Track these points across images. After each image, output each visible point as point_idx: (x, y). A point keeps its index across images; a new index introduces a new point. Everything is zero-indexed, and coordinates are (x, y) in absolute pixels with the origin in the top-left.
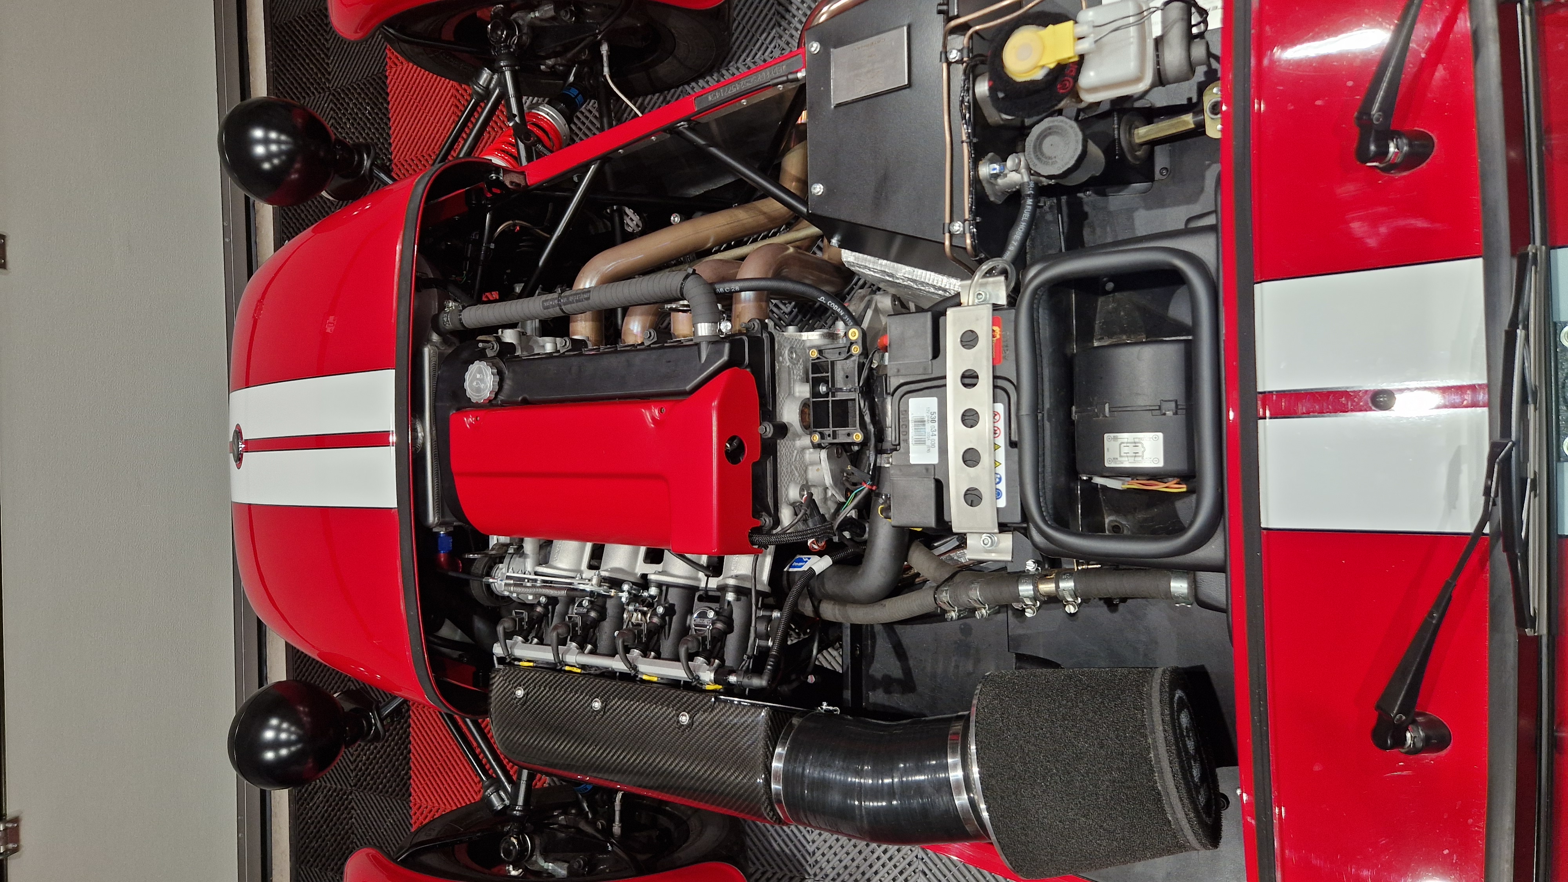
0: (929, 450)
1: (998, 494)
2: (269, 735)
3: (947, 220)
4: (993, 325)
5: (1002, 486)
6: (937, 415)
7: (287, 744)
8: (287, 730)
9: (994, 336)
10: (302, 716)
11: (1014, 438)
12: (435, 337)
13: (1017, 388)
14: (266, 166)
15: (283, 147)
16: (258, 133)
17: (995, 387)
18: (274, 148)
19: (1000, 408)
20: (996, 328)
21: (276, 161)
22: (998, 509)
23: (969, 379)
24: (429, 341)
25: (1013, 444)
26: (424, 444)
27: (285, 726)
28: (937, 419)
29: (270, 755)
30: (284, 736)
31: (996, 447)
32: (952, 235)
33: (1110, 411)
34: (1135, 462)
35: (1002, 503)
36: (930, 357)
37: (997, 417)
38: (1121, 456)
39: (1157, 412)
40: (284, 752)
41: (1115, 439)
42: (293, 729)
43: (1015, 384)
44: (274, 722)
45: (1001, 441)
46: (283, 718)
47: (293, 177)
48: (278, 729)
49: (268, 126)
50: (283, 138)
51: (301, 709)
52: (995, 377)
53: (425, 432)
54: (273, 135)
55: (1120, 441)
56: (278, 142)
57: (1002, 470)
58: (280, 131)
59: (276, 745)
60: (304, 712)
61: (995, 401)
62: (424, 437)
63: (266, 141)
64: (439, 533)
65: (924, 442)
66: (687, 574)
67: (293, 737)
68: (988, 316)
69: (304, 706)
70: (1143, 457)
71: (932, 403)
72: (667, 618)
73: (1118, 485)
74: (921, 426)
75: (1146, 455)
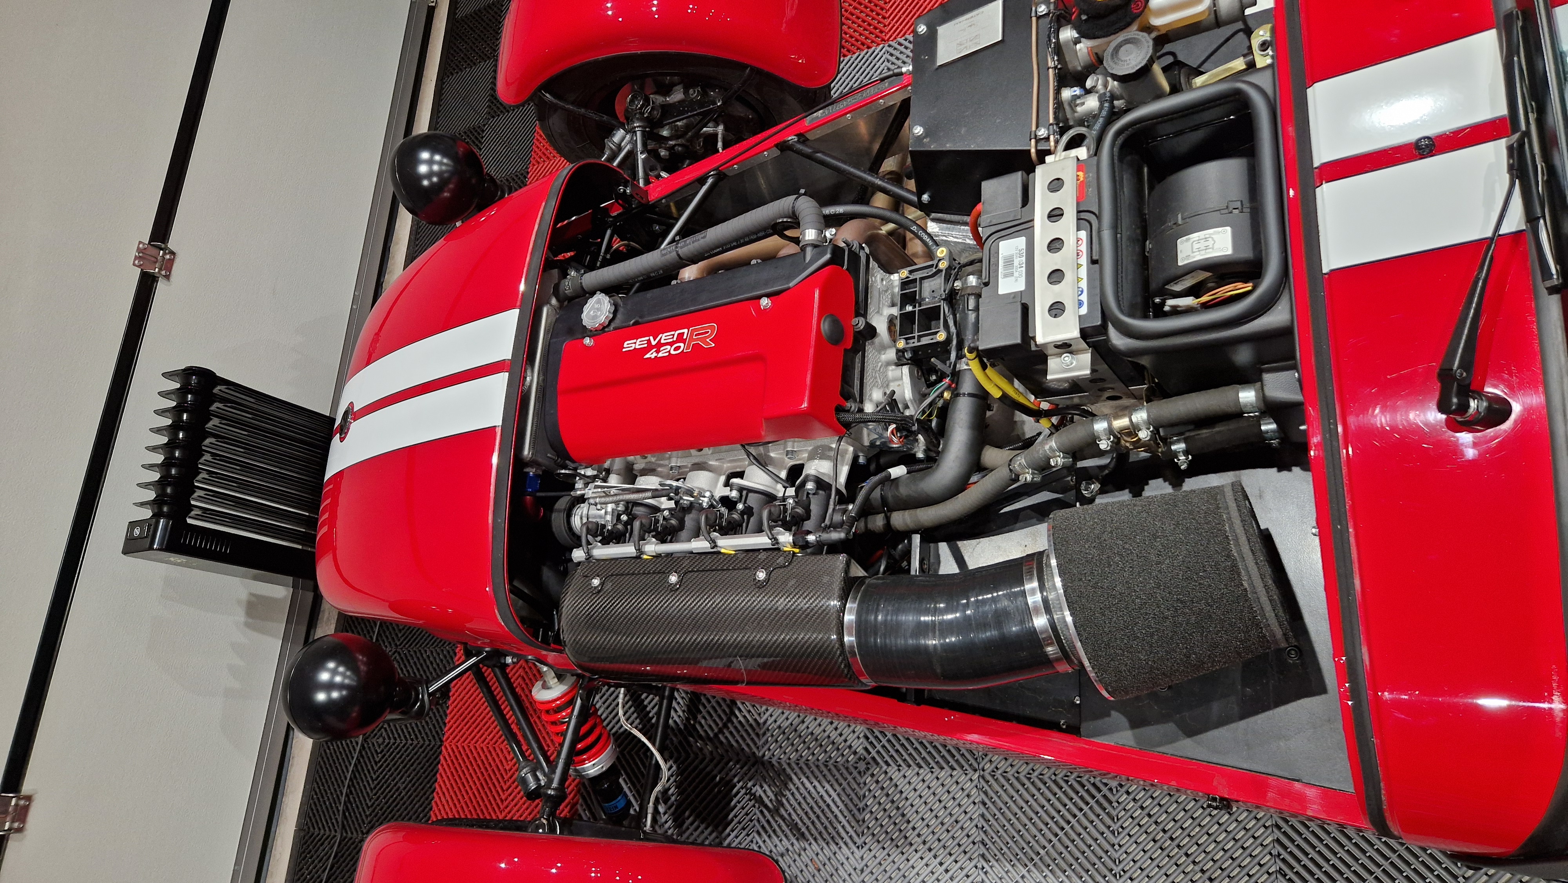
0: (1016, 280)
1: (1080, 304)
2: (324, 676)
3: (1034, 128)
4: (1078, 170)
5: (1084, 297)
6: (1024, 251)
7: (340, 687)
8: (343, 675)
9: (1078, 180)
10: (359, 663)
11: (1095, 258)
12: (554, 301)
13: (1098, 217)
14: (426, 183)
15: (444, 168)
16: (425, 155)
17: (1078, 219)
18: (436, 168)
19: (1083, 234)
20: (1081, 174)
21: (435, 179)
22: (1080, 316)
23: (1055, 215)
24: (548, 302)
25: (1093, 262)
26: (530, 387)
27: (341, 669)
28: (1024, 254)
29: (321, 697)
30: (338, 679)
31: (1079, 266)
32: (1038, 141)
33: (1183, 219)
34: (1206, 253)
35: (1084, 310)
36: (1020, 205)
37: (1080, 242)
38: (1193, 252)
39: (1226, 211)
40: (335, 695)
41: (1188, 240)
42: (348, 673)
43: (1097, 213)
44: (331, 665)
45: (1084, 260)
46: (340, 662)
47: (446, 194)
48: (334, 672)
49: (434, 150)
50: (445, 161)
51: (361, 657)
52: (1079, 212)
53: (533, 379)
54: (437, 158)
55: (1192, 241)
56: (440, 163)
57: (1084, 284)
58: (444, 154)
59: (329, 686)
60: (362, 661)
61: (1078, 229)
62: (532, 381)
63: (430, 162)
64: (528, 473)
65: (1012, 274)
66: (767, 483)
67: (347, 681)
68: (1073, 165)
69: (363, 655)
70: (1213, 248)
71: (1021, 242)
72: (745, 517)
73: (1188, 301)
74: (1009, 262)
75: (1216, 246)
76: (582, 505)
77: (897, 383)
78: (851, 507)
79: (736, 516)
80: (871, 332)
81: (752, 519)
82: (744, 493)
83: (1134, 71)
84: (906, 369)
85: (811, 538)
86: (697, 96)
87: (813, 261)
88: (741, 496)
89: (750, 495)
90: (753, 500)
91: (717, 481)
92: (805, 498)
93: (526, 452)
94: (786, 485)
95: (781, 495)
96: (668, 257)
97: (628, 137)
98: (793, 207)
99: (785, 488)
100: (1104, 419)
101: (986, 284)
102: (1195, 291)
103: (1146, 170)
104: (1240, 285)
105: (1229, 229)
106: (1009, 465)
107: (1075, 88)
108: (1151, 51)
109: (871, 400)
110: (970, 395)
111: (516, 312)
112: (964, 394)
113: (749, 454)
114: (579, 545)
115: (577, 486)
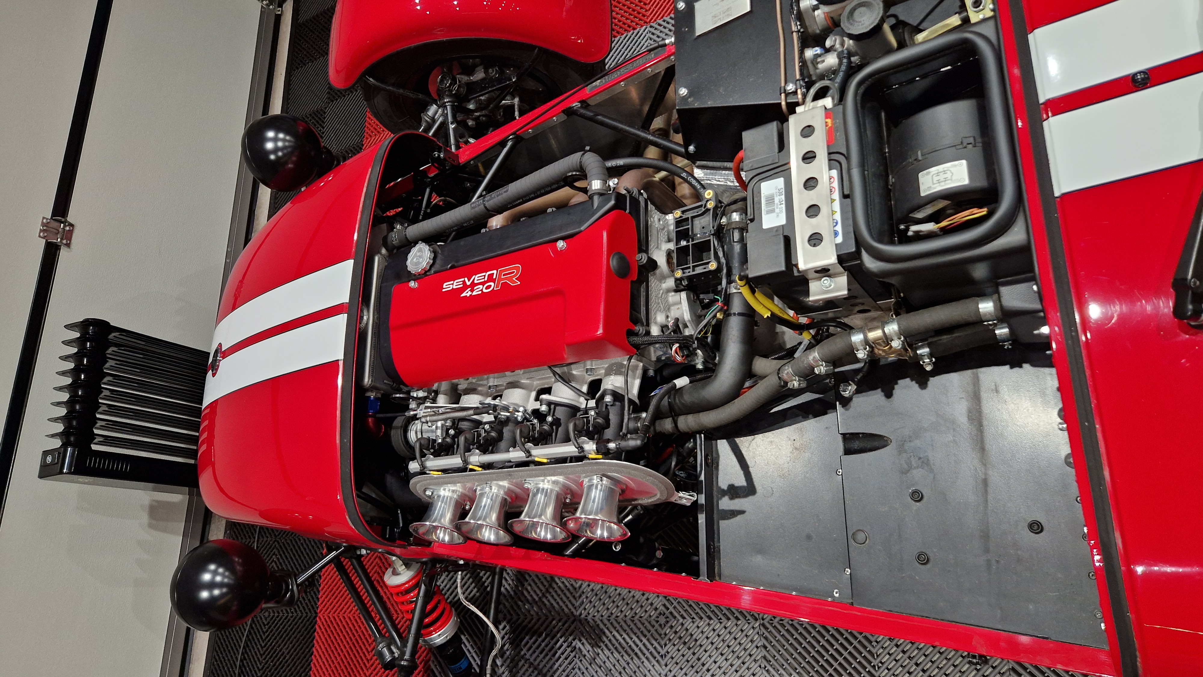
0: (778, 216)
1: (836, 234)
2: (207, 577)
3: (783, 84)
4: (826, 118)
5: (839, 228)
6: (783, 190)
7: (221, 585)
8: (223, 575)
9: (827, 126)
10: (236, 564)
11: (846, 192)
12: (384, 251)
13: (848, 158)
14: (272, 157)
15: (287, 144)
16: (271, 134)
17: (830, 160)
18: (280, 144)
19: (834, 173)
20: (829, 121)
21: (280, 154)
22: (836, 245)
23: (809, 157)
24: (379, 252)
25: (845, 196)
26: (367, 324)
27: (221, 570)
28: (783, 193)
29: (205, 595)
30: (218, 579)
31: (833, 201)
32: (787, 95)
33: (922, 155)
34: (945, 184)
35: (839, 239)
36: (777, 150)
37: (832, 180)
38: (934, 184)
39: (961, 146)
40: (216, 592)
41: (928, 173)
42: (227, 574)
43: (845, 153)
44: (212, 567)
45: (836, 196)
46: (220, 565)
47: (290, 166)
48: (215, 573)
49: (278, 130)
50: (288, 138)
51: (237, 559)
52: (829, 154)
53: (369, 317)
54: (281, 136)
55: (932, 174)
56: (284, 140)
57: (838, 217)
58: (287, 133)
59: (211, 586)
60: (238, 563)
61: (830, 169)
62: (368, 319)
63: (275, 140)
64: (369, 397)
65: (773, 211)
66: (571, 398)
67: (226, 580)
68: (821, 114)
69: (239, 557)
70: (951, 180)
71: (779, 182)
72: (554, 427)
73: (930, 227)
74: (770, 200)
75: (954, 178)
76: (416, 422)
77: (677, 307)
78: (644, 415)
79: (546, 427)
80: (653, 265)
81: (560, 429)
82: (552, 406)
83: (868, 29)
84: (683, 295)
85: (612, 445)
86: (496, 74)
87: (600, 207)
88: (550, 409)
89: (557, 408)
90: (560, 413)
91: (529, 396)
92: (604, 409)
93: (367, 380)
94: (588, 398)
95: (583, 406)
96: (477, 209)
97: (440, 110)
98: (581, 162)
99: (587, 400)
100: (860, 332)
101: (752, 220)
102: (935, 218)
103: (883, 114)
104: (975, 210)
105: (964, 162)
106: (778, 374)
107: (817, 48)
108: (881, 12)
109: (656, 323)
110: (739, 314)
111: (350, 263)
112: (735, 314)
113: (555, 373)
114: (414, 458)
115: (411, 406)
